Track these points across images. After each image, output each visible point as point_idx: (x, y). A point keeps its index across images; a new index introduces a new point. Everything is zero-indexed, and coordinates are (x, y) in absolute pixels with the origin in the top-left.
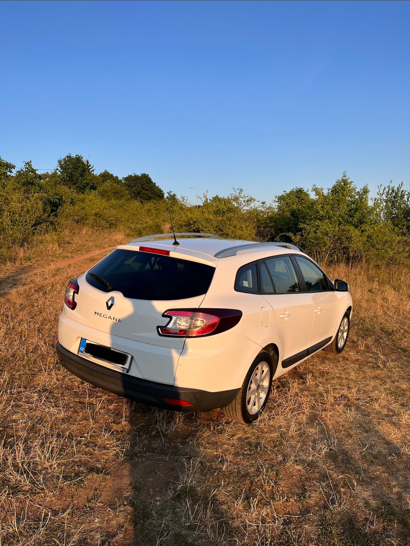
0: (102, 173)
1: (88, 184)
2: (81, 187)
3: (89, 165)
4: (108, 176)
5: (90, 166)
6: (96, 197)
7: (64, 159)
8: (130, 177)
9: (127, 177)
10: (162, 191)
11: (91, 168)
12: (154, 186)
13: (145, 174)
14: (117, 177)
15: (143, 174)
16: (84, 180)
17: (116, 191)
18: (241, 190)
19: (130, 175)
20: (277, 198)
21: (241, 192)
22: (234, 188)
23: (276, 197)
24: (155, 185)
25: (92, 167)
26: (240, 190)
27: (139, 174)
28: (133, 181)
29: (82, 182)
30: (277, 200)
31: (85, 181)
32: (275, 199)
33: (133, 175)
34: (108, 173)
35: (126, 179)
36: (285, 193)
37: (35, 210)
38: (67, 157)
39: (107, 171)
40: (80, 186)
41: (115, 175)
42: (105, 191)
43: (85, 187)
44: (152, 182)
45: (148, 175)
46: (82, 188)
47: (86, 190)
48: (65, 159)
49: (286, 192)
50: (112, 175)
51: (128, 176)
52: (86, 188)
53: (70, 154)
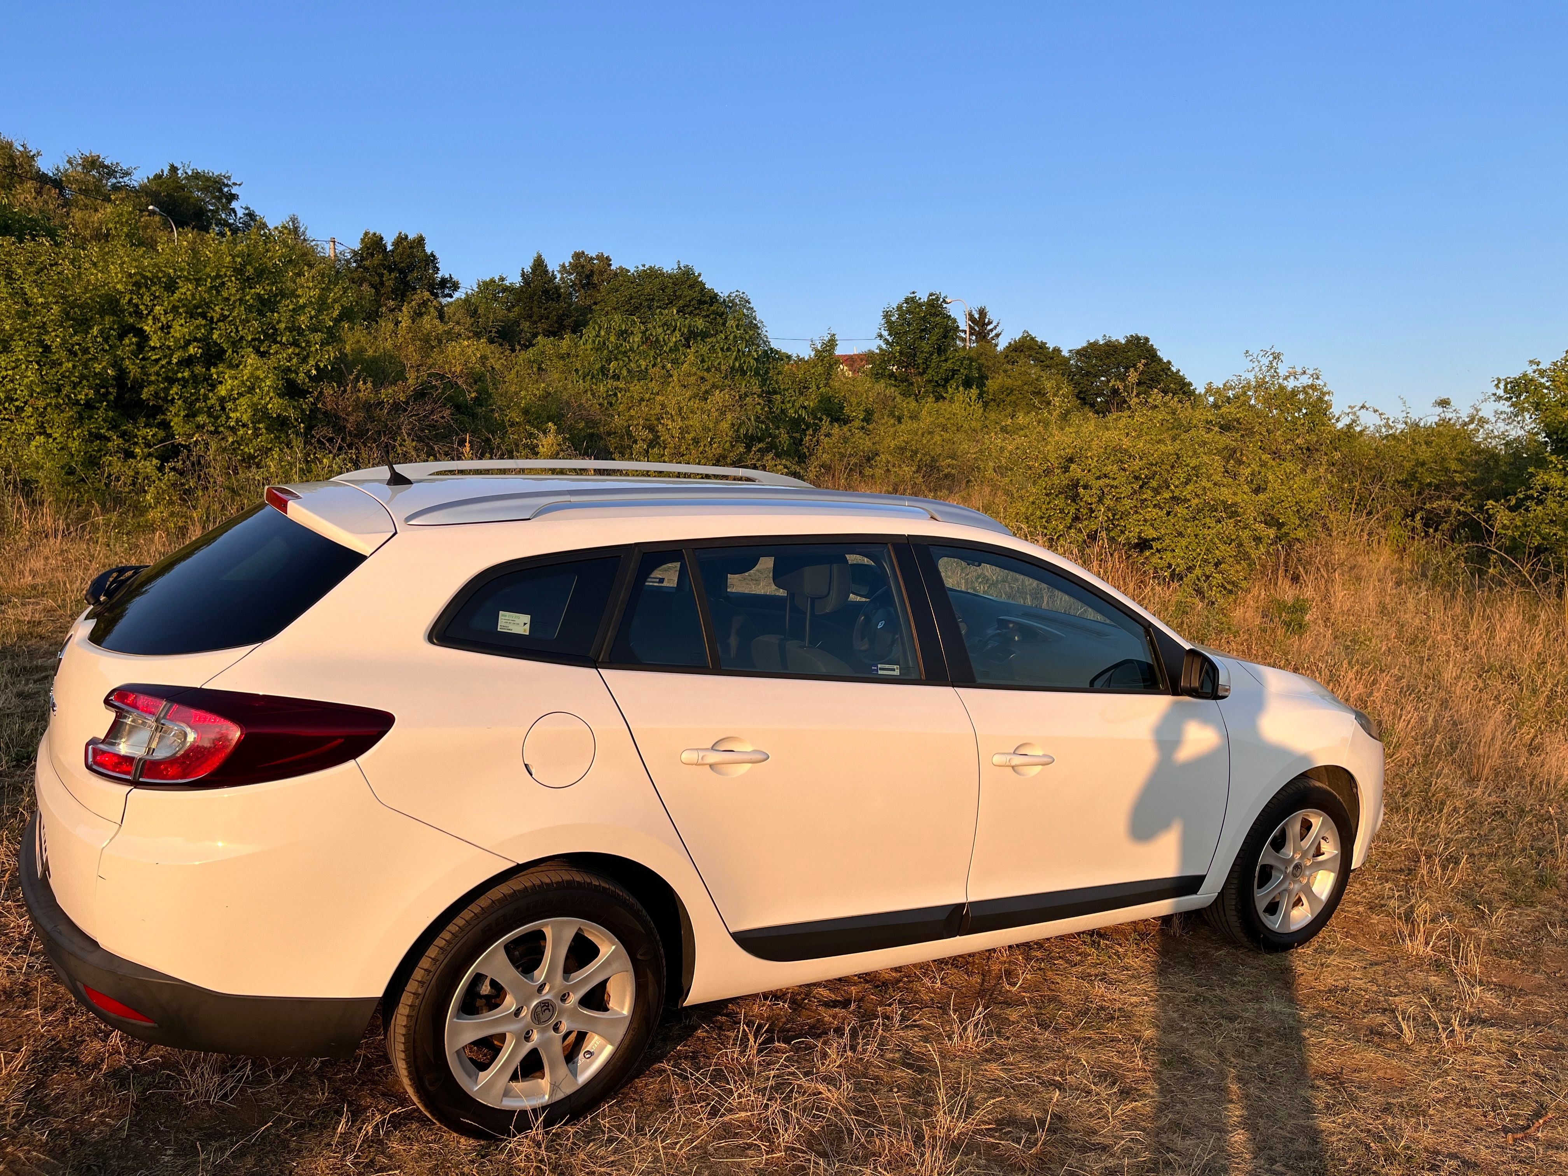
0: (1015, 341)
1: (954, 372)
2: (937, 382)
3: (987, 320)
4: (1030, 348)
5: (990, 323)
6: (971, 406)
7: (899, 308)
8: (1093, 346)
9: (1084, 349)
10: (1190, 384)
11: (992, 330)
12: (1163, 370)
13: (1138, 338)
14: (1057, 350)
15: (1132, 336)
16: (946, 360)
17: (1035, 388)
18: (1275, 358)
19: (1092, 341)
20: (1502, 386)
21: (1274, 364)
22: (1247, 352)
23: (1496, 382)
24: (1169, 369)
25: (995, 327)
26: (1271, 358)
27: (1120, 336)
28: (1101, 360)
29: (939, 367)
30: (1500, 392)
31: (949, 365)
32: (1494, 390)
33: (1101, 342)
34: (1033, 339)
35: (1081, 353)
36: (1535, 367)
37: (712, 439)
38: (907, 301)
39: (1029, 335)
40: (936, 379)
41: (1051, 346)
42: (1007, 389)
43: (947, 380)
44: (1161, 360)
45: (1147, 339)
46: (939, 385)
47: (949, 389)
48: (902, 307)
49: (1538, 364)
50: (1043, 346)
51: (1085, 344)
52: (951, 382)
53: (914, 293)
